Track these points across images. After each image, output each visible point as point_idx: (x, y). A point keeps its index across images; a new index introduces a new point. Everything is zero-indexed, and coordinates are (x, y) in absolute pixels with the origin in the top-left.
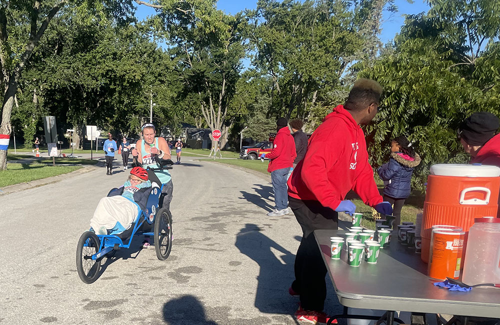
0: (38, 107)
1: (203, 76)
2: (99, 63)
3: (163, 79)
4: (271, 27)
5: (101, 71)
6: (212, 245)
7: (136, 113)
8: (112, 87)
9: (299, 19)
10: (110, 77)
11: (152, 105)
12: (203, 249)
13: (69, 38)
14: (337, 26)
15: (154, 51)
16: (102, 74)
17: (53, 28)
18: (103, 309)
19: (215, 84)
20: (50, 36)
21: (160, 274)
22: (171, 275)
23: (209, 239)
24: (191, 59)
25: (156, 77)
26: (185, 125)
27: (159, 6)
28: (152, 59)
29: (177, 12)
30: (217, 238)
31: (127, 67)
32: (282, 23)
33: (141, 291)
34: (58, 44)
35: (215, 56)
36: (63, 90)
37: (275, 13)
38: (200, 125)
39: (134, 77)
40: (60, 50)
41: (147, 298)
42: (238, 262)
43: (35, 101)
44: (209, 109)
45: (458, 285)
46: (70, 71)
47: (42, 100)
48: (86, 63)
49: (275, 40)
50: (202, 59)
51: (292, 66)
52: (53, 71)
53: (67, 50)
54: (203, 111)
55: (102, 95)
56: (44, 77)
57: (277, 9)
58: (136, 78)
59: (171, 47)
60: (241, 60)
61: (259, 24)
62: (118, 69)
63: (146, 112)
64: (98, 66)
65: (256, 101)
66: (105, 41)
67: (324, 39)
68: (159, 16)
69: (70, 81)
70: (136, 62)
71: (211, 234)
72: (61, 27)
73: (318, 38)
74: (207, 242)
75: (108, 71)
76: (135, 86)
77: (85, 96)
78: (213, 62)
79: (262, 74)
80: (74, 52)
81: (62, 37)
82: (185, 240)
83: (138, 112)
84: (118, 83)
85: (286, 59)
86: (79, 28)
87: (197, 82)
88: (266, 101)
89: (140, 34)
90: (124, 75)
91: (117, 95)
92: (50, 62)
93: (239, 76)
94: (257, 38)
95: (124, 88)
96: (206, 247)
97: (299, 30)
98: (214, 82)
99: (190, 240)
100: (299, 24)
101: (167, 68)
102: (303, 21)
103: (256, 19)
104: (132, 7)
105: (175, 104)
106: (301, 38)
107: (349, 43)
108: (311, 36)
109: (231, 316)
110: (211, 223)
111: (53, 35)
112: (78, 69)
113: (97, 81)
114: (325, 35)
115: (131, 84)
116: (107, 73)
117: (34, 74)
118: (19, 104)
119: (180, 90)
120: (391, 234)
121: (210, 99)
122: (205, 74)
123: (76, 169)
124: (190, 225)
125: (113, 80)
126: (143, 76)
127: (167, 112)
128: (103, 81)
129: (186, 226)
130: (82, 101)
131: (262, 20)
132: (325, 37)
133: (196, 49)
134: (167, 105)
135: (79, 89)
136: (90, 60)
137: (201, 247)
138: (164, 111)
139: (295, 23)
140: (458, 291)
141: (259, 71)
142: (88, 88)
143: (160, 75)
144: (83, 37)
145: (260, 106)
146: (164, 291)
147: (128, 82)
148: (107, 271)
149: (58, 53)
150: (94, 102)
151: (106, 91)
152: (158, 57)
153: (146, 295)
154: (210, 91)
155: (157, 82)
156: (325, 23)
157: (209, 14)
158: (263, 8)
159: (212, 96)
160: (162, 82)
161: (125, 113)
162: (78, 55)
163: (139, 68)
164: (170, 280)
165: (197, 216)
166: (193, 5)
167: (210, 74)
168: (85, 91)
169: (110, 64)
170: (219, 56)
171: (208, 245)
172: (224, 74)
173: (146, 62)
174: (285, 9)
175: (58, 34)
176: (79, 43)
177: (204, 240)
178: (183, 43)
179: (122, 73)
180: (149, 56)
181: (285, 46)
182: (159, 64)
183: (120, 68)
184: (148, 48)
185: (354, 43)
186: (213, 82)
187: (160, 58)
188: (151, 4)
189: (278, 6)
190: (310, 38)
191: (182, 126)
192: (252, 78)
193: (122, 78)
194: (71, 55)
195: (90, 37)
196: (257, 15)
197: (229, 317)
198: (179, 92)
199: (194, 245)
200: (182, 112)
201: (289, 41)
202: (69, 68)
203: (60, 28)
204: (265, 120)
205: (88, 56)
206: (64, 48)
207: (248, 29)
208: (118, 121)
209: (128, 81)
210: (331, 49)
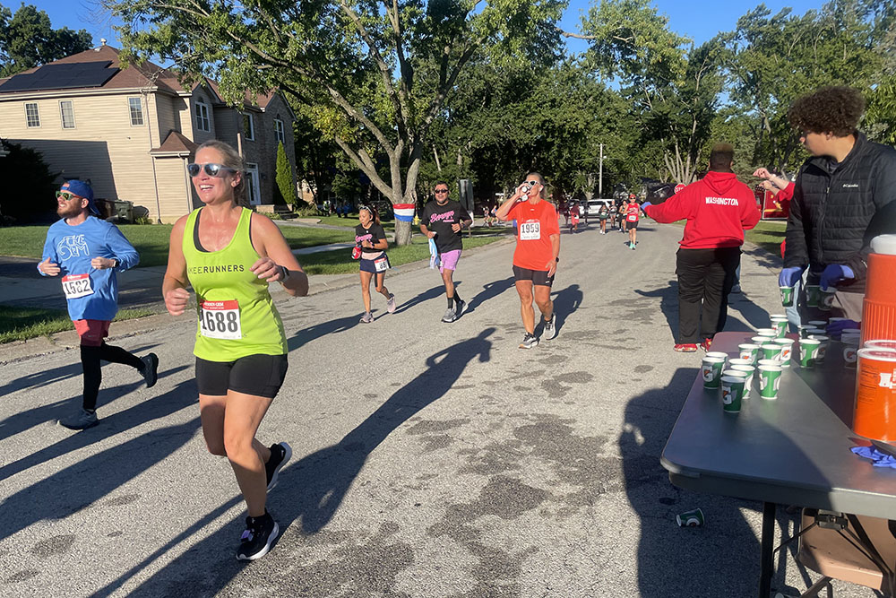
0: (463, 169)
1: (667, 119)
2: (534, 113)
3: (613, 125)
4: (756, 51)
5: (536, 123)
6: (623, 340)
7: (582, 169)
8: (549, 140)
9: (796, 38)
10: (547, 129)
11: (602, 158)
12: (608, 347)
13: (499, 88)
14: (849, 42)
15: (601, 94)
16: (538, 125)
17: (480, 77)
18: (431, 434)
19: (683, 128)
20: (477, 87)
21: (532, 383)
22: (546, 385)
23: (622, 331)
24: (652, 99)
25: (604, 125)
26: (645, 180)
27: (591, 37)
28: (599, 103)
29: (616, 41)
30: (634, 330)
31: (568, 116)
32: (772, 44)
33: (494, 408)
34: (486, 95)
35: (683, 93)
36: (491, 148)
37: (761, 32)
38: (666, 179)
39: (576, 126)
40: (488, 101)
41: (496, 420)
42: (649, 367)
43: (459, 162)
44: (675, 159)
45: (891, 457)
46: (500, 125)
47: (469, 160)
48: (519, 114)
49: (761, 67)
50: (665, 98)
51: (786, 97)
52: (480, 126)
53: (496, 101)
54: (667, 161)
55: (537, 149)
56: (470, 134)
57: (764, 28)
58: (579, 127)
59: (624, 87)
60: (718, 95)
61: (740, 47)
62: (557, 118)
63: (595, 168)
64: (533, 117)
65: (738, 145)
66: (542, 87)
67: (831, 61)
68: (593, 49)
69: (500, 136)
70: (579, 108)
71: (628, 325)
72: (490, 75)
73: (823, 60)
74: (619, 336)
75: (545, 121)
76: (577, 136)
77: (517, 152)
78: (679, 101)
79: (744, 111)
80: (504, 102)
81: (491, 87)
82: (589, 333)
83: (584, 168)
84: (556, 134)
85: (777, 90)
86: (511, 75)
87: (659, 127)
88: (752, 144)
89: (584, 74)
90: (564, 125)
91: (555, 148)
92: (476, 117)
93: (714, 116)
94: (738, 66)
95: (564, 140)
96: (614, 344)
97: (796, 51)
98: (682, 125)
99: (596, 332)
100: (797, 44)
101: (618, 112)
102: (802, 40)
103: (735, 42)
104: (560, 43)
105: (633, 155)
106: (799, 61)
107: (866, 63)
108: (813, 57)
109: (603, 453)
110: (635, 309)
111: (480, 85)
112: (509, 122)
113: (532, 134)
114: (832, 55)
115: (572, 134)
116: (543, 125)
117: (459, 131)
118: (442, 167)
119: (637, 138)
120: (821, 346)
121: (676, 146)
122: (669, 116)
123: (496, 240)
124: (606, 311)
125: (551, 132)
126: (588, 123)
127: (622, 165)
128: (539, 135)
129: (599, 313)
130: (514, 159)
131: (744, 44)
132: (833, 58)
133: (658, 86)
134: (622, 156)
135: (509, 145)
136: (524, 111)
137: (607, 343)
138: (617, 163)
139: (792, 42)
140: (890, 467)
141: (740, 106)
142: (521, 144)
143: (609, 121)
144: (515, 84)
145: (743, 151)
146: (524, 410)
147: (569, 133)
148: (464, 377)
149: (486, 106)
150: (529, 159)
151: (542, 145)
152: (606, 100)
153: (497, 414)
154: (677, 136)
155: (605, 130)
156: (833, 40)
157: (655, 40)
158: (745, 28)
159: (679, 142)
160: (612, 129)
161: (569, 169)
162: (509, 106)
163: (582, 115)
164: (540, 391)
165: (621, 298)
166: (634, 31)
167: (676, 116)
168: (517, 148)
169: (547, 113)
170: (688, 93)
171: (619, 340)
172: (695, 115)
173: (591, 107)
174: (775, 28)
175: (485, 84)
176: (510, 92)
177: (615, 333)
178: (641, 81)
179: (561, 123)
180: (595, 99)
181: (776, 73)
182: (608, 109)
183: (558, 117)
184: (594, 90)
185: (873, 62)
186: (679, 125)
187: (610, 100)
188: (582, 35)
189: (765, 24)
190: (811, 61)
191: (641, 181)
192: (730, 117)
193: (561, 129)
194: (502, 106)
195: (524, 84)
196: (738, 38)
197: (598, 455)
198: (636, 141)
199: (599, 341)
200: (641, 164)
201: (782, 66)
202: (498, 122)
203: (488, 76)
204: (749, 169)
205: (521, 107)
206: (493, 99)
207: (723, 56)
208: (560, 180)
209: (569, 131)
210: (841, 74)
